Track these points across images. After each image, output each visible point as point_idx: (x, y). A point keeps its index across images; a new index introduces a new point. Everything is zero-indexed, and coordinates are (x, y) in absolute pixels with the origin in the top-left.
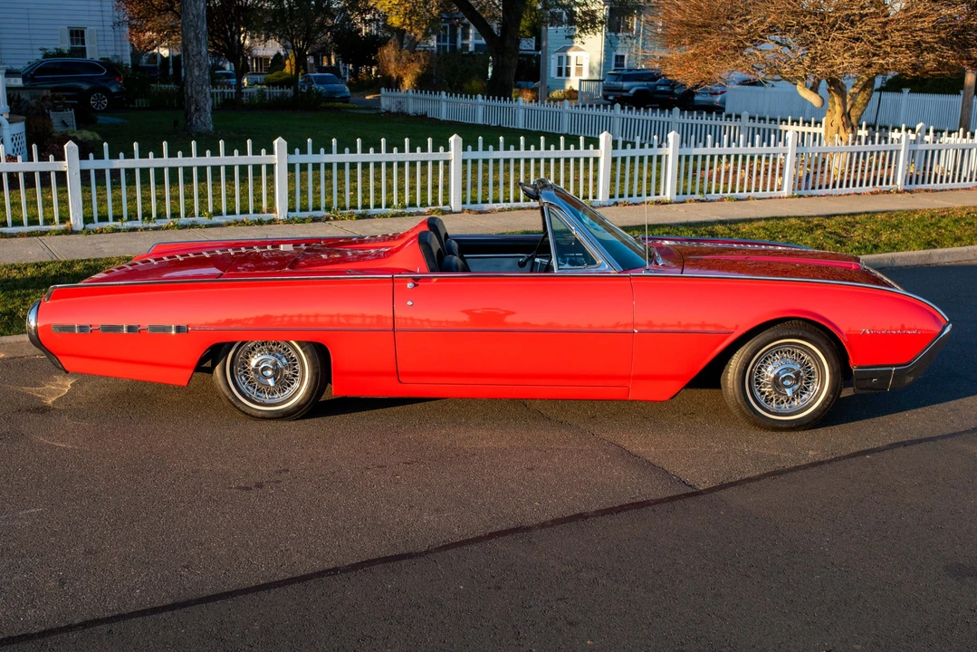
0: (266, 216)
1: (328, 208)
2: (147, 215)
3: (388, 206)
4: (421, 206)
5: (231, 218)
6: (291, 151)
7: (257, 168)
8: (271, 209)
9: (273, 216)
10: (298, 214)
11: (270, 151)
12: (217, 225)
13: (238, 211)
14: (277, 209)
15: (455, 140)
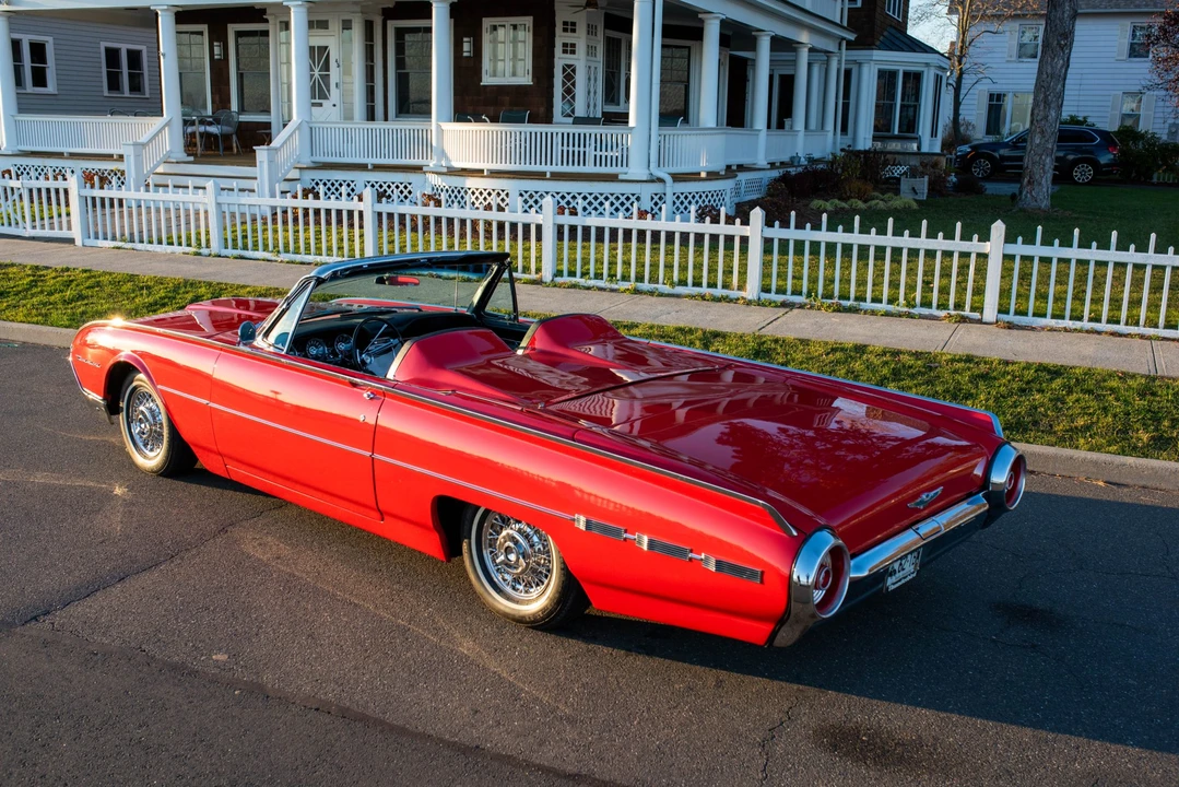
0: (734, 294)
1: (808, 295)
2: (612, 276)
3: (891, 301)
4: (938, 307)
5: (697, 290)
6: (769, 223)
7: (729, 239)
8: (741, 287)
9: (742, 294)
10: (772, 296)
11: (745, 222)
12: (678, 296)
13: (720, 284)
14: (748, 286)
15: (998, 229)
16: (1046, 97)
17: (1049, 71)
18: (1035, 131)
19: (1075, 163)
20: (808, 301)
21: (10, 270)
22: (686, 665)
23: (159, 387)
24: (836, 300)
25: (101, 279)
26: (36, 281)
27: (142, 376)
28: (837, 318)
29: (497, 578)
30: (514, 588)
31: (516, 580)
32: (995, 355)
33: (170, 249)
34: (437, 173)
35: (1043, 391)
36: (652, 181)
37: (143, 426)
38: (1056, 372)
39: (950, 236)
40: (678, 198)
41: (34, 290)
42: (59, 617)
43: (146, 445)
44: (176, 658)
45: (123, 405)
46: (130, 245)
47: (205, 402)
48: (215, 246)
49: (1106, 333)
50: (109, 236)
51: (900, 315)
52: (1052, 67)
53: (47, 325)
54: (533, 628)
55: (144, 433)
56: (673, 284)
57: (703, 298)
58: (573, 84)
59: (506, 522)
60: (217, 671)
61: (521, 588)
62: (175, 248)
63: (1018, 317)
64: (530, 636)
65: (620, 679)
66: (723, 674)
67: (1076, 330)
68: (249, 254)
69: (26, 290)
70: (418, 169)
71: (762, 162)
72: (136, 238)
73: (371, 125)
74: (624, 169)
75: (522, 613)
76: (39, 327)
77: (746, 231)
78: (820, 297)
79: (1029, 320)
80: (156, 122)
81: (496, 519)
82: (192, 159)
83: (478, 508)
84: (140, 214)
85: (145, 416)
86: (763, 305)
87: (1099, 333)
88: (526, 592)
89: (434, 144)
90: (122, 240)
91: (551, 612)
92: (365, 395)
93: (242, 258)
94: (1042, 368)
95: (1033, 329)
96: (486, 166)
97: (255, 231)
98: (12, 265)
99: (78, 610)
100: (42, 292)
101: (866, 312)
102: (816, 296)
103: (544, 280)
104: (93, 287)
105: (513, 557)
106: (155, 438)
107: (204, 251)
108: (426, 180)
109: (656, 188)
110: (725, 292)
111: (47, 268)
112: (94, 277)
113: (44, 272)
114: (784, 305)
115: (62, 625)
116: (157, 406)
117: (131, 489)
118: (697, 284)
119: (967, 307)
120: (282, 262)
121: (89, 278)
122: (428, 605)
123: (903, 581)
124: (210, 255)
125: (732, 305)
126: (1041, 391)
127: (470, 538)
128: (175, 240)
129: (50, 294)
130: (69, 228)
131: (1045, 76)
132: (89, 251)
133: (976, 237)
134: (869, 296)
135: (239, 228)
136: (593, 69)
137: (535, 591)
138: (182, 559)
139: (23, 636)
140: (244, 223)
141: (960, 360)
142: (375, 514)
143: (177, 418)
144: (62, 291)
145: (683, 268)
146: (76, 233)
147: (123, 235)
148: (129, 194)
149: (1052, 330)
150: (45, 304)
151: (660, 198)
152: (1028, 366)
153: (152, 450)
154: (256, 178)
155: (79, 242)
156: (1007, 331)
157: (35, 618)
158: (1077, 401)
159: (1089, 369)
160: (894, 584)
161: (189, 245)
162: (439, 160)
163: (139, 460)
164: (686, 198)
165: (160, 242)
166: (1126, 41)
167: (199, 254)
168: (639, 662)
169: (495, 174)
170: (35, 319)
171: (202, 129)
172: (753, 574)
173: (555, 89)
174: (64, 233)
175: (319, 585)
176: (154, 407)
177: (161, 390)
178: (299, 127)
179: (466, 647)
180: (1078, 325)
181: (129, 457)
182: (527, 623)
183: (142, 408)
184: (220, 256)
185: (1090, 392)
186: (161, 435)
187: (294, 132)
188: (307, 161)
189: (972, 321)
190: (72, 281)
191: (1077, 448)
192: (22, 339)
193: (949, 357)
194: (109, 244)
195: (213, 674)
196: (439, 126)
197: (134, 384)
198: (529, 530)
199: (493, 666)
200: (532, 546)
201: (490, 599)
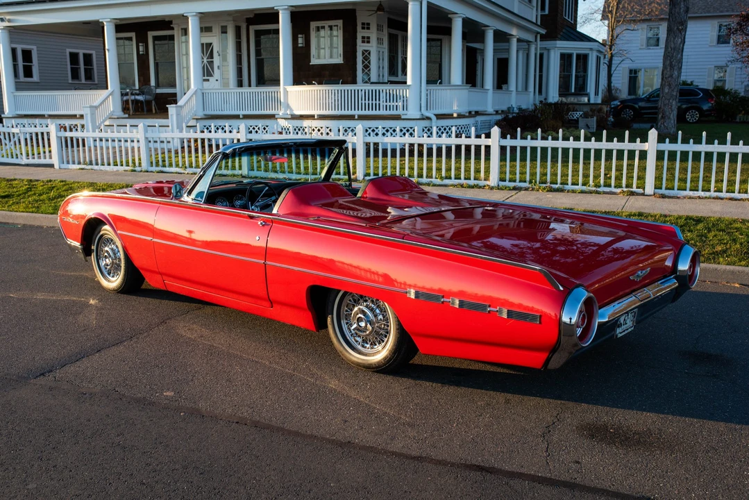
0: (482, 183)
1: (531, 182)
3: (584, 184)
4: (615, 187)
5: (457, 181)
6: (503, 136)
7: (478, 148)
8: (487, 179)
9: (487, 183)
10: (507, 184)
11: (488, 136)
12: (446, 186)
13: (472, 177)
14: (491, 178)
15: (653, 134)
16: (671, 63)
17: (672, 46)
18: (665, 84)
19: (687, 110)
20: (530, 186)
21: (13, 182)
22: (483, 391)
23: (119, 232)
24: (548, 184)
25: (73, 185)
26: (30, 188)
27: (107, 227)
28: (550, 195)
29: (352, 340)
30: (363, 346)
31: (365, 341)
32: (657, 212)
33: (115, 168)
34: (285, 119)
35: (692, 231)
36: (423, 119)
37: (107, 260)
38: (698, 220)
39: (621, 140)
40: (440, 129)
41: (30, 193)
42: (58, 374)
43: (109, 274)
44: (140, 395)
45: (94, 247)
46: (90, 167)
47: (149, 238)
48: (145, 165)
49: (726, 199)
50: (76, 162)
51: (591, 192)
52: (674, 44)
53: (39, 213)
54: (377, 372)
55: (108, 265)
56: (442, 178)
57: (462, 186)
58: (369, 62)
59: (357, 302)
60: (168, 402)
61: (368, 346)
62: (119, 168)
63: (668, 191)
64: (376, 377)
65: (440, 400)
66: (509, 396)
67: (706, 198)
68: (167, 169)
69: (25, 193)
70: (272, 117)
71: (490, 110)
72: (94, 162)
73: (241, 90)
74: (405, 112)
75: (369, 362)
76: (34, 214)
77: (489, 142)
78: (538, 183)
79: (675, 192)
80: (104, 93)
81: (350, 300)
82: (127, 116)
83: (339, 291)
84: (96, 150)
85: (109, 254)
86: (502, 189)
87: (722, 199)
88: (372, 348)
89: (282, 100)
90: (85, 164)
91: (390, 359)
92: (259, 223)
93: (162, 172)
94: (688, 218)
95: (678, 198)
96: (316, 113)
97: (170, 157)
98: (15, 180)
99: (71, 369)
100: (35, 194)
101: (568, 191)
102: (536, 182)
103: (358, 179)
104: (67, 190)
105: (363, 324)
106: (114, 268)
107: (138, 169)
108: (277, 124)
109: (426, 123)
110: (476, 182)
111: (37, 181)
112: (68, 184)
113: (36, 183)
114: (515, 188)
115: (62, 377)
116: (117, 247)
117: (100, 300)
118: (458, 177)
119: (634, 186)
120: (188, 174)
121: (65, 185)
122: (305, 361)
123: (626, 332)
124: (141, 171)
125: (481, 189)
126: (690, 231)
127: (332, 314)
128: (119, 163)
129: (40, 195)
130: (51, 157)
131: (670, 49)
132: (63, 171)
133: (638, 140)
134: (570, 181)
135: (160, 156)
136: (381, 53)
137: (378, 347)
138: (138, 338)
139: (35, 385)
140: (163, 153)
141: (635, 215)
142: (266, 304)
143: (130, 252)
144: (48, 193)
145: (448, 170)
146: (55, 160)
147: (85, 161)
148: (89, 134)
149: (690, 198)
150: (37, 201)
151: (429, 130)
152: (680, 217)
153: (113, 277)
154: (168, 126)
155: (57, 166)
156: (662, 199)
157: (43, 374)
158: (715, 236)
159: (720, 218)
160: (621, 333)
161: (128, 165)
162: (286, 111)
163: (104, 283)
164: (445, 129)
165: (109, 164)
166: (715, 34)
167: (135, 171)
168: (451, 390)
169: (322, 117)
170: (31, 210)
171: (133, 97)
172: (534, 317)
173: (358, 66)
174: (47, 161)
175: (231, 351)
176: (115, 248)
177: (120, 234)
178: (195, 93)
179: (333, 384)
180: (707, 194)
181: (99, 283)
182: (373, 368)
183: (106, 249)
184: (148, 172)
185: (723, 231)
186: (119, 266)
187: (192, 96)
188: (200, 114)
189: (638, 194)
190: (54, 187)
191: (719, 263)
192: (23, 223)
193: (627, 213)
194: (77, 167)
195: (165, 404)
196: (285, 89)
197: (101, 233)
198: (373, 306)
199: (353, 394)
200: (376, 316)
201: (347, 355)
